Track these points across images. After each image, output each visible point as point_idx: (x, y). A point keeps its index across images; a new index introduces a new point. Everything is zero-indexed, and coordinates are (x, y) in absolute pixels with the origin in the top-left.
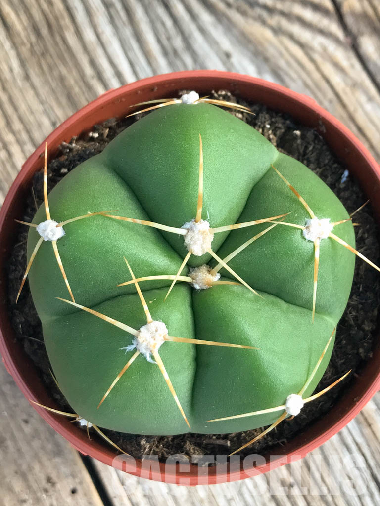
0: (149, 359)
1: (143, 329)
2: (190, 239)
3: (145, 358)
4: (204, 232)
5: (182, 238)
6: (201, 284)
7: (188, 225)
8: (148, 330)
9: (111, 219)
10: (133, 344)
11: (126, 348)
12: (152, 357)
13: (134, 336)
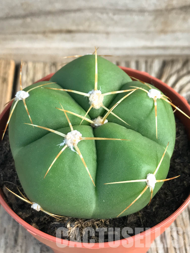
0: (72, 150)
1: (69, 134)
2: (92, 98)
3: (70, 149)
4: (99, 94)
5: (88, 98)
6: (98, 124)
7: (90, 92)
8: (72, 133)
9: (51, 89)
10: (63, 142)
11: (60, 144)
12: (74, 148)
13: (64, 138)
